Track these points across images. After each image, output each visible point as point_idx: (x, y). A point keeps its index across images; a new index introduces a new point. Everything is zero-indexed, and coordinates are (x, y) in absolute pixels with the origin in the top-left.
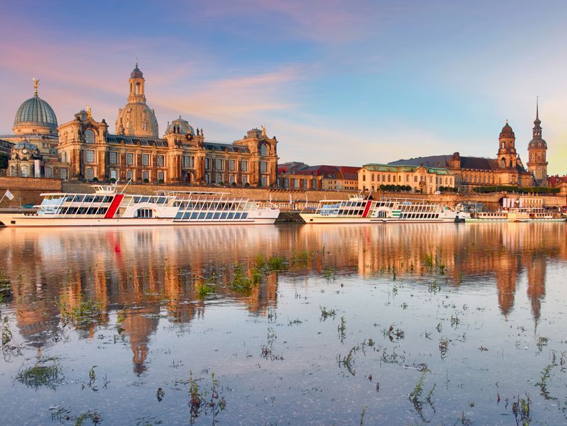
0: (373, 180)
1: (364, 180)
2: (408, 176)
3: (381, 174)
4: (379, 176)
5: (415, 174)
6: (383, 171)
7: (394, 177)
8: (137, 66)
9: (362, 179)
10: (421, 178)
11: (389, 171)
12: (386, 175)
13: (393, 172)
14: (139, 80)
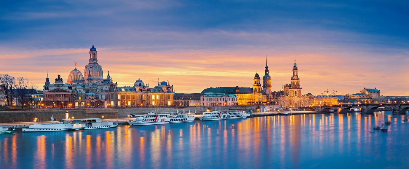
0: (207, 100)
1: (203, 100)
2: (220, 99)
3: (210, 98)
4: (209, 99)
5: (223, 98)
6: (211, 97)
7: (215, 99)
8: (93, 45)
9: (202, 100)
10: (226, 99)
11: (213, 96)
12: (212, 98)
13: (214, 97)
14: (94, 52)
